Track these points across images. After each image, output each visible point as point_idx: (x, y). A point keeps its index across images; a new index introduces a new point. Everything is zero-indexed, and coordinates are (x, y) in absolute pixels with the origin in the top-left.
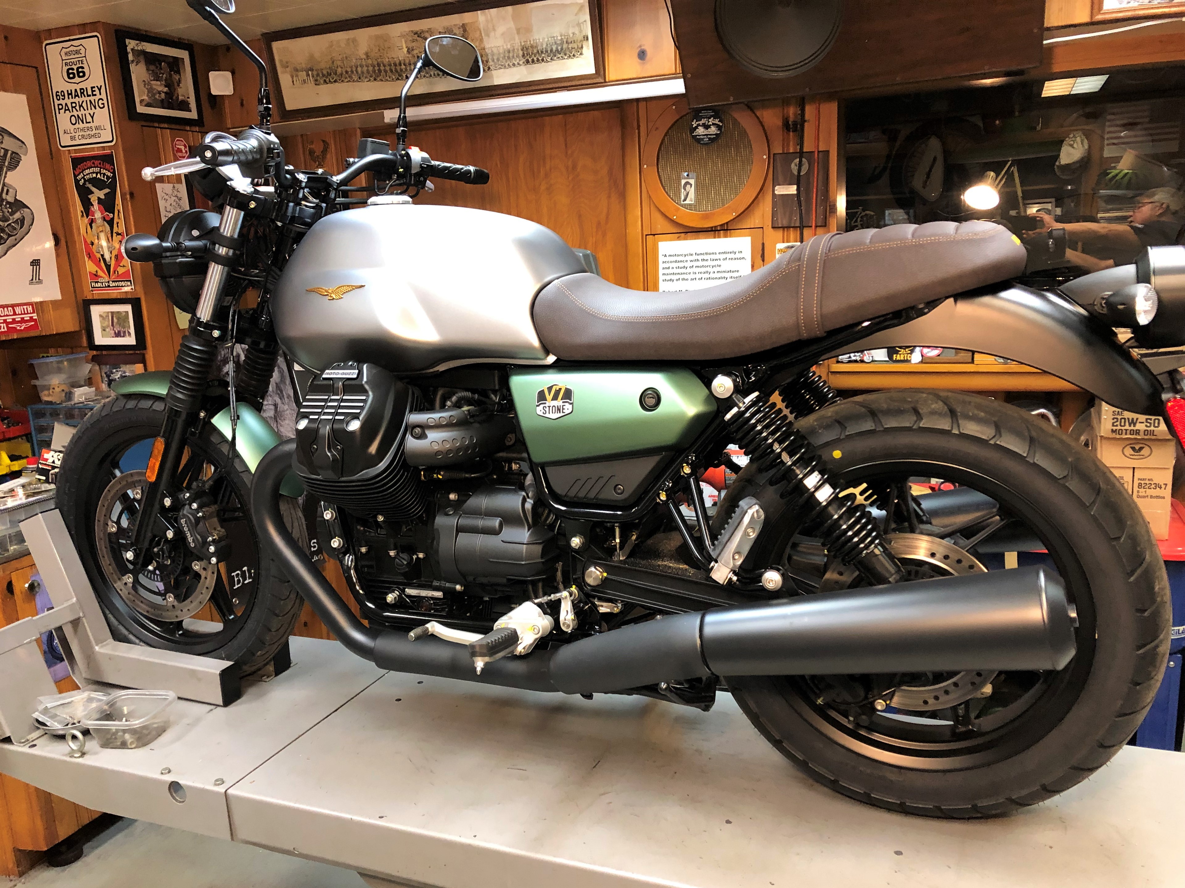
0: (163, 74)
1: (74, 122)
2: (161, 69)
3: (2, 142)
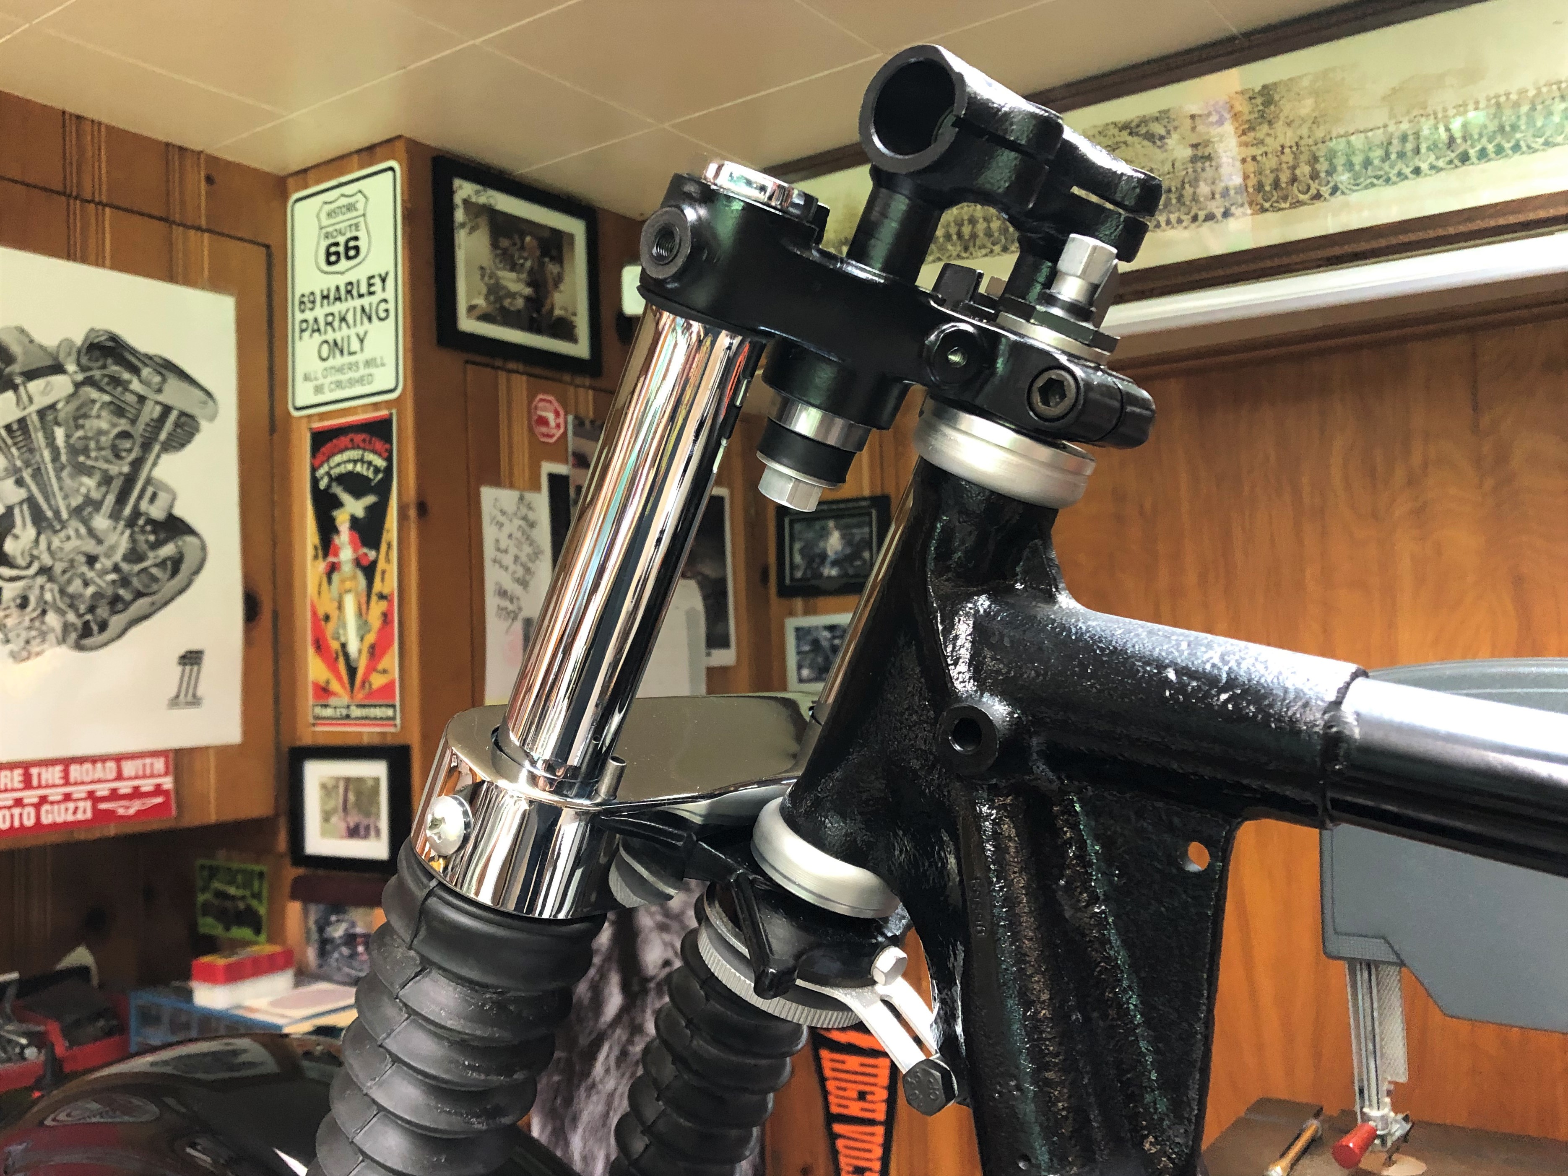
0: (526, 259)
1: (325, 355)
2: (522, 248)
3: (159, 391)
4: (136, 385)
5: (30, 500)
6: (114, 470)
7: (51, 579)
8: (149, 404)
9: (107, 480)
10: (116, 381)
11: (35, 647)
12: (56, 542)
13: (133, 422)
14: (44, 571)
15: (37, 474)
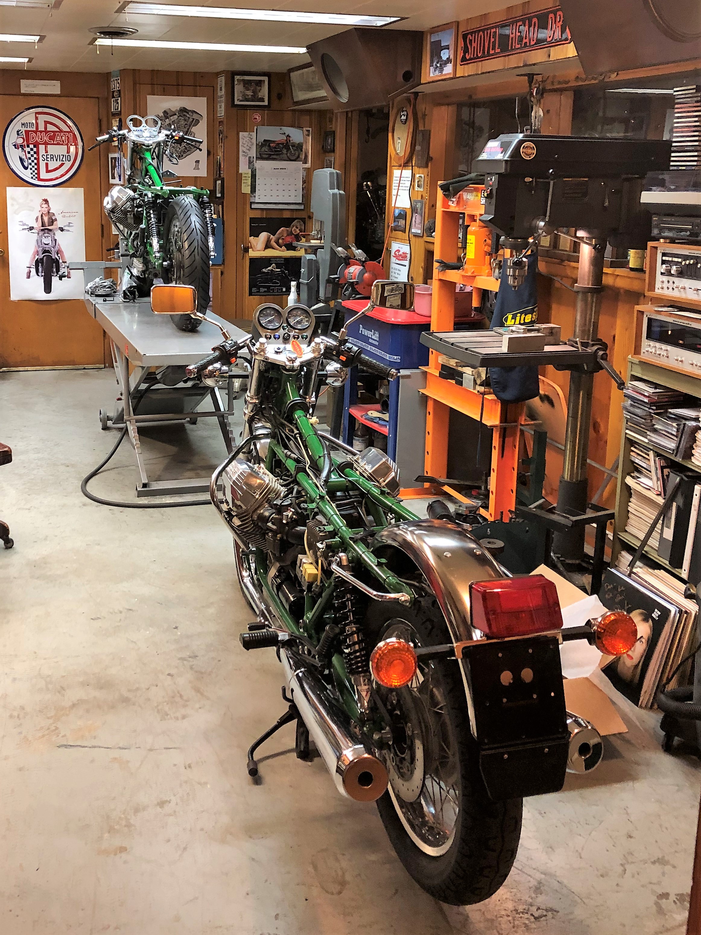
2: (251, 86)
3: (192, 116)
4: (188, 116)
8: (191, 119)
10: (184, 115)
13: (188, 122)
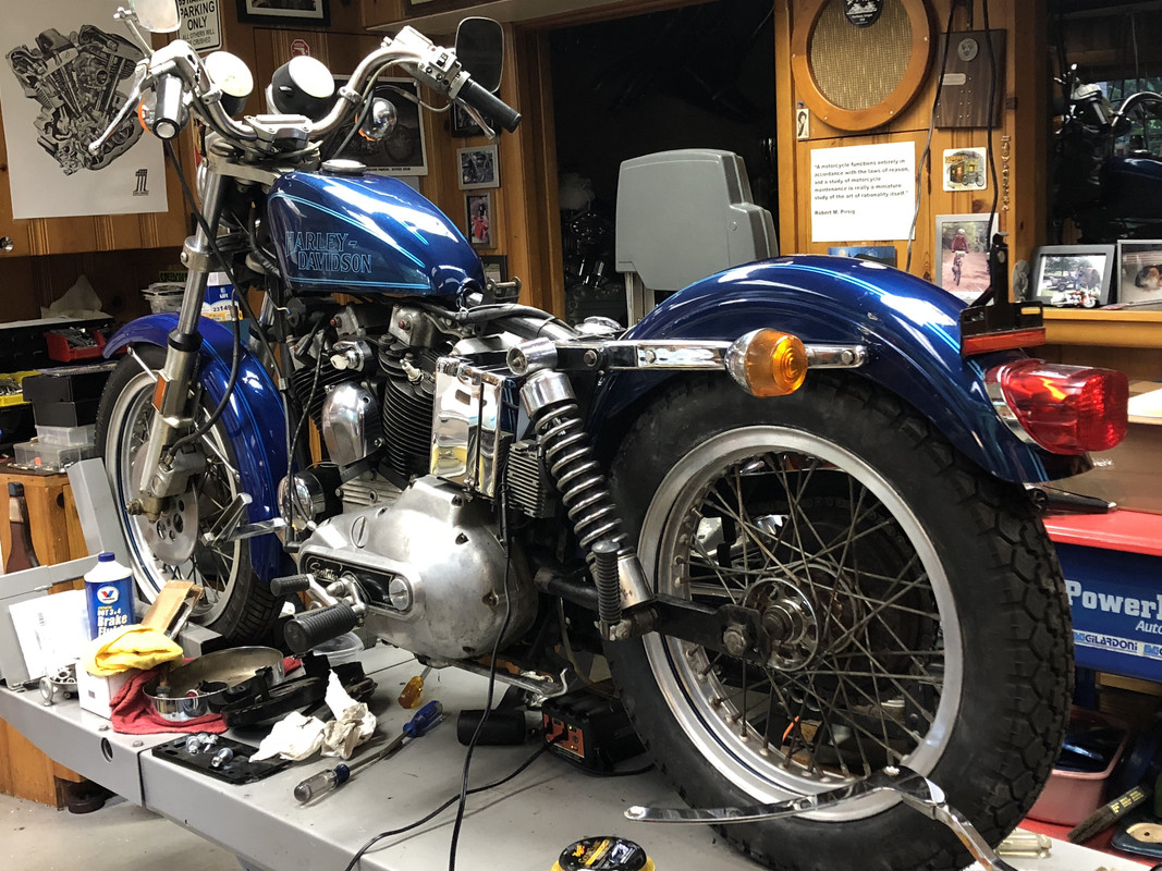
1: (190, 27)
3: (116, 51)
4: (105, 49)
5: (65, 105)
6: (99, 89)
7: (77, 139)
8: (112, 58)
9: (96, 94)
10: (96, 48)
11: (73, 168)
12: (78, 123)
13: (106, 67)
14: (74, 136)
15: (67, 93)
